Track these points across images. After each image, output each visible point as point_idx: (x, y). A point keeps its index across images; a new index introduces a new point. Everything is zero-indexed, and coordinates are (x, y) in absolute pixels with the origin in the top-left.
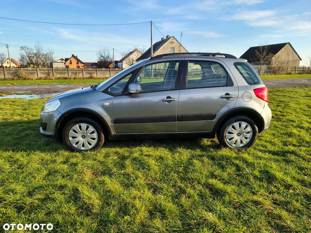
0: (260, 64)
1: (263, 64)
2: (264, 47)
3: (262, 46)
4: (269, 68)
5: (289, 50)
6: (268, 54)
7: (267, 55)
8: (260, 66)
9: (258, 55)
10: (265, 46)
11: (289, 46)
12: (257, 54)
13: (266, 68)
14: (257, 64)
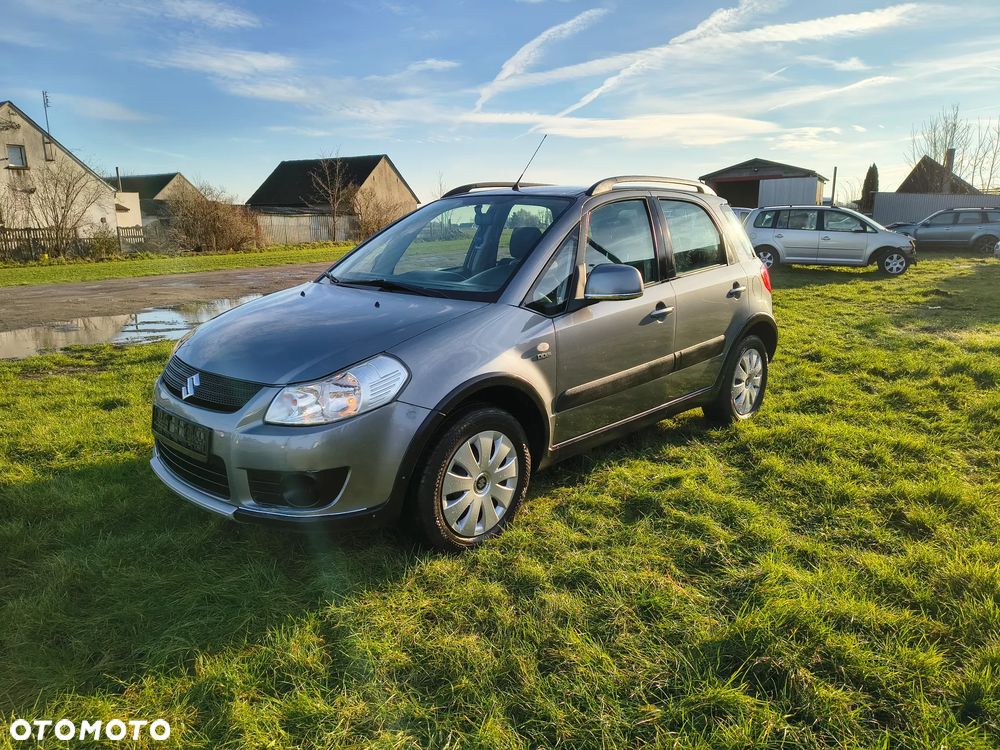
0: (331, 214)
1: (340, 214)
2: (332, 163)
3: (327, 160)
4: (355, 225)
5: (390, 175)
6: (345, 185)
7: (343, 188)
8: (330, 219)
9: (321, 188)
10: (335, 160)
11: (387, 165)
12: (318, 184)
13: (347, 225)
14: (323, 214)
